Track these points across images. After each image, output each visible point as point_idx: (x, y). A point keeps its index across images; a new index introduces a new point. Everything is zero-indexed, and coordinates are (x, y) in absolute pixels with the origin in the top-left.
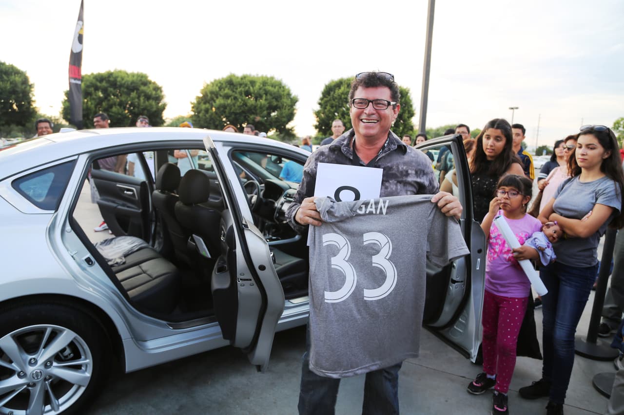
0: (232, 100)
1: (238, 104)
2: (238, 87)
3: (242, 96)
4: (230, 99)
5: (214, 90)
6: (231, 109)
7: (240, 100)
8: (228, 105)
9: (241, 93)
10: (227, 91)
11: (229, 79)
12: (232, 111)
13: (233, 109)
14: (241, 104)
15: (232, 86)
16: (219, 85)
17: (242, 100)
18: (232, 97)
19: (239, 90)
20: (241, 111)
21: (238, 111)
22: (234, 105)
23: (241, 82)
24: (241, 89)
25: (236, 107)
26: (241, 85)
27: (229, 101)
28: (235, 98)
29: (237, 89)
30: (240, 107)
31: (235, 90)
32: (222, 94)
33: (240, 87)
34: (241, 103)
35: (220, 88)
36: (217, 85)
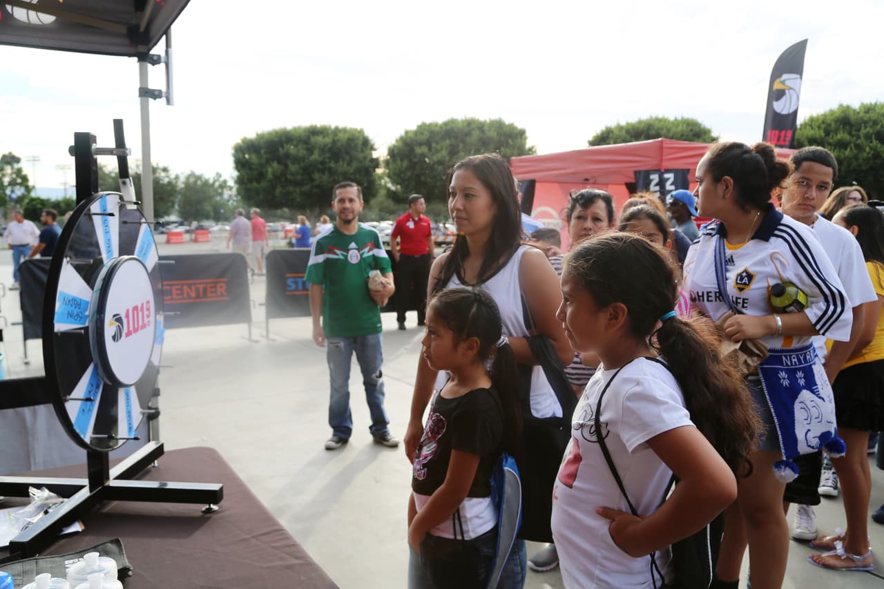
0: (851, 148)
1: (865, 155)
2: (863, 128)
3: (871, 142)
4: (849, 149)
5: (818, 136)
6: (849, 165)
7: (868, 149)
8: (845, 158)
9: (868, 137)
10: (840, 136)
11: (843, 115)
12: (851, 168)
13: (855, 164)
14: (870, 155)
15: (848, 127)
16: (823, 126)
17: (871, 148)
18: (852, 145)
19: (863, 131)
20: (868, 166)
21: (864, 168)
22: (856, 158)
23: (865, 119)
24: (868, 129)
25: (861, 161)
26: (866, 123)
27: (847, 152)
28: (858, 146)
29: (859, 130)
30: (867, 160)
31: (853, 133)
32: (831, 141)
33: (866, 127)
34: (869, 153)
35: (827, 133)
36: (819, 127)
